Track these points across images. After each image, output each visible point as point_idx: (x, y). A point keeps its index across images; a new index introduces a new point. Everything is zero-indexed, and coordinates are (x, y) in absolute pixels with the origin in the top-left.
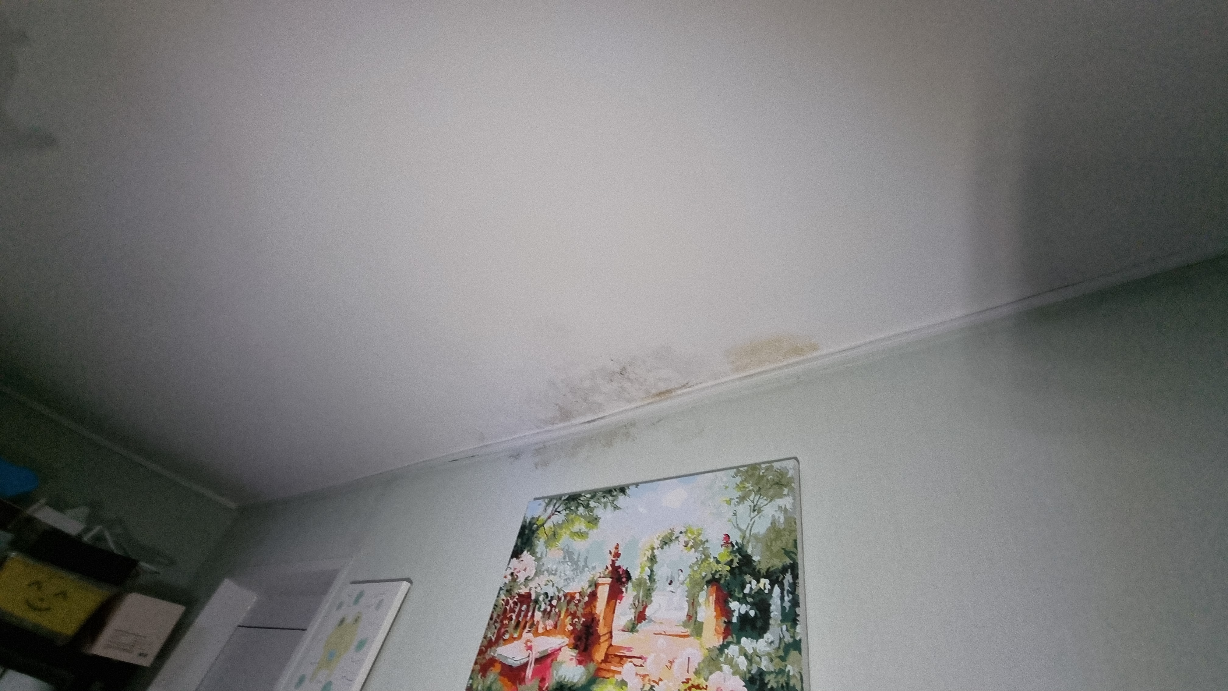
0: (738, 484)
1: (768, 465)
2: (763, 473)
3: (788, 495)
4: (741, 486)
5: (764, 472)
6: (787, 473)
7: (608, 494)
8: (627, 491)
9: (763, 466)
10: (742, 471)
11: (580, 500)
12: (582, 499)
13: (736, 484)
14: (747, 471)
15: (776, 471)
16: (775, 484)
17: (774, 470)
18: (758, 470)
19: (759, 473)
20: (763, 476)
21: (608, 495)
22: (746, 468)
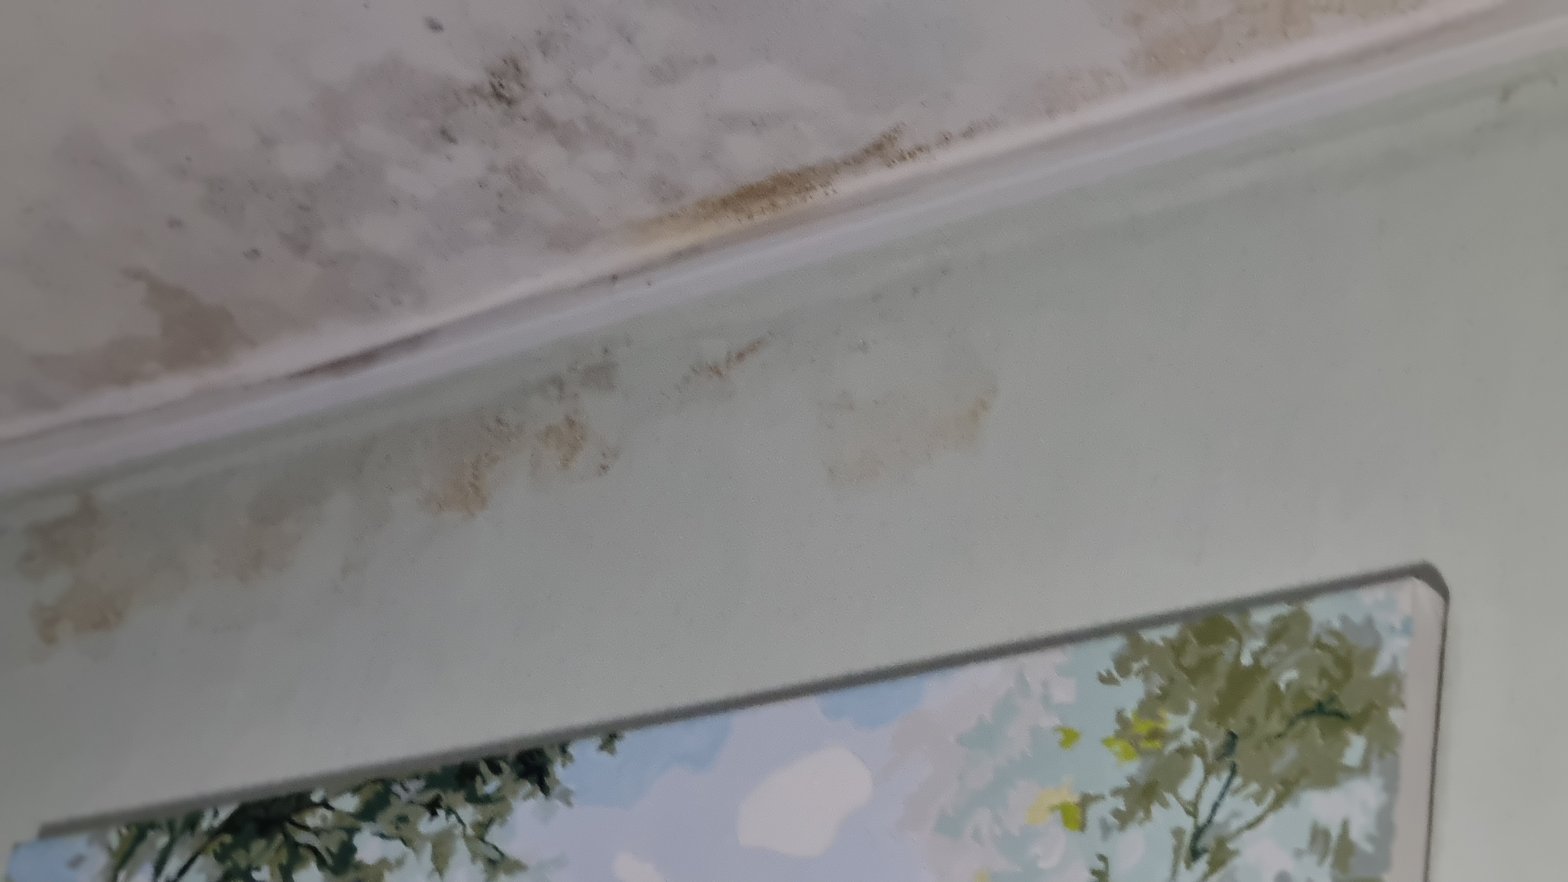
0: (1129, 714)
1: (1283, 609)
2: (1257, 656)
3: (1364, 769)
4: (1143, 727)
5: (1263, 651)
6: (1370, 656)
7: (455, 790)
8: (559, 771)
9: (1262, 617)
10: (1152, 645)
11: (306, 828)
12: (312, 819)
13: (1120, 717)
14: (1177, 648)
15: (1319, 645)
16: (1308, 714)
17: (1311, 638)
18: (1232, 640)
19: (1238, 656)
20: (1257, 670)
21: (454, 798)
22: (1172, 631)
